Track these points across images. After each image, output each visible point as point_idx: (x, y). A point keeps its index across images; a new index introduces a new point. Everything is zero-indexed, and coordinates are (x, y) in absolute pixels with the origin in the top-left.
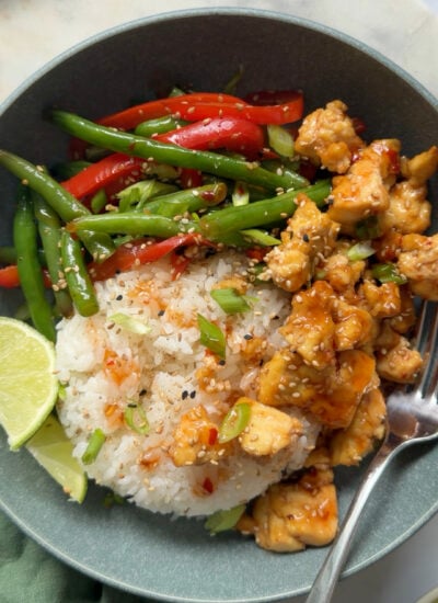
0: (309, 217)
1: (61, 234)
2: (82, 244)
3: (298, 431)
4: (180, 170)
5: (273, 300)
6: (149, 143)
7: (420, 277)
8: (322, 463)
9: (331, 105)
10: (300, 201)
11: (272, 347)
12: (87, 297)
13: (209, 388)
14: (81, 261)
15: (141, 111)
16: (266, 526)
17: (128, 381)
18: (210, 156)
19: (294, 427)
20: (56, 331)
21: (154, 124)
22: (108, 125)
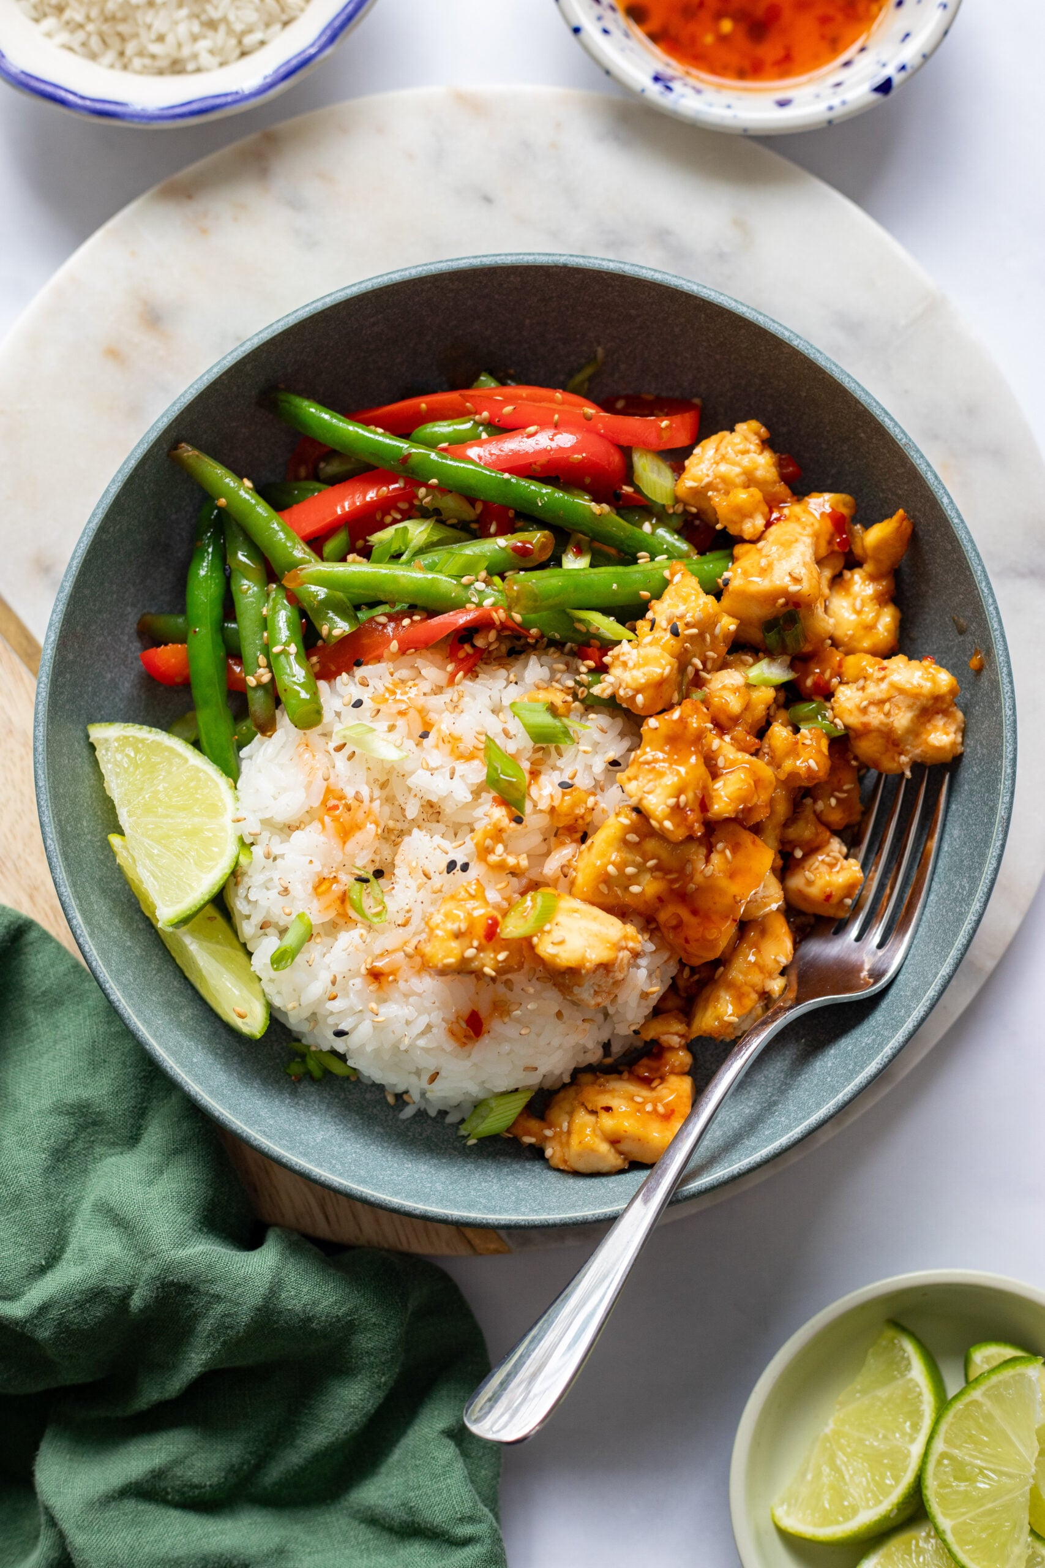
0: (685, 600)
1: (268, 595)
2: (303, 613)
3: (631, 945)
4: (479, 507)
5: (613, 734)
6: (433, 456)
7: (865, 725)
8: (672, 1033)
9: (741, 427)
10: (673, 575)
11: (603, 811)
12: (304, 695)
13: (493, 858)
14: (299, 638)
15: (423, 406)
16: (565, 1125)
17: (359, 837)
18: (533, 487)
19: (625, 938)
20: (238, 760)
21: (442, 428)
22: (367, 423)
